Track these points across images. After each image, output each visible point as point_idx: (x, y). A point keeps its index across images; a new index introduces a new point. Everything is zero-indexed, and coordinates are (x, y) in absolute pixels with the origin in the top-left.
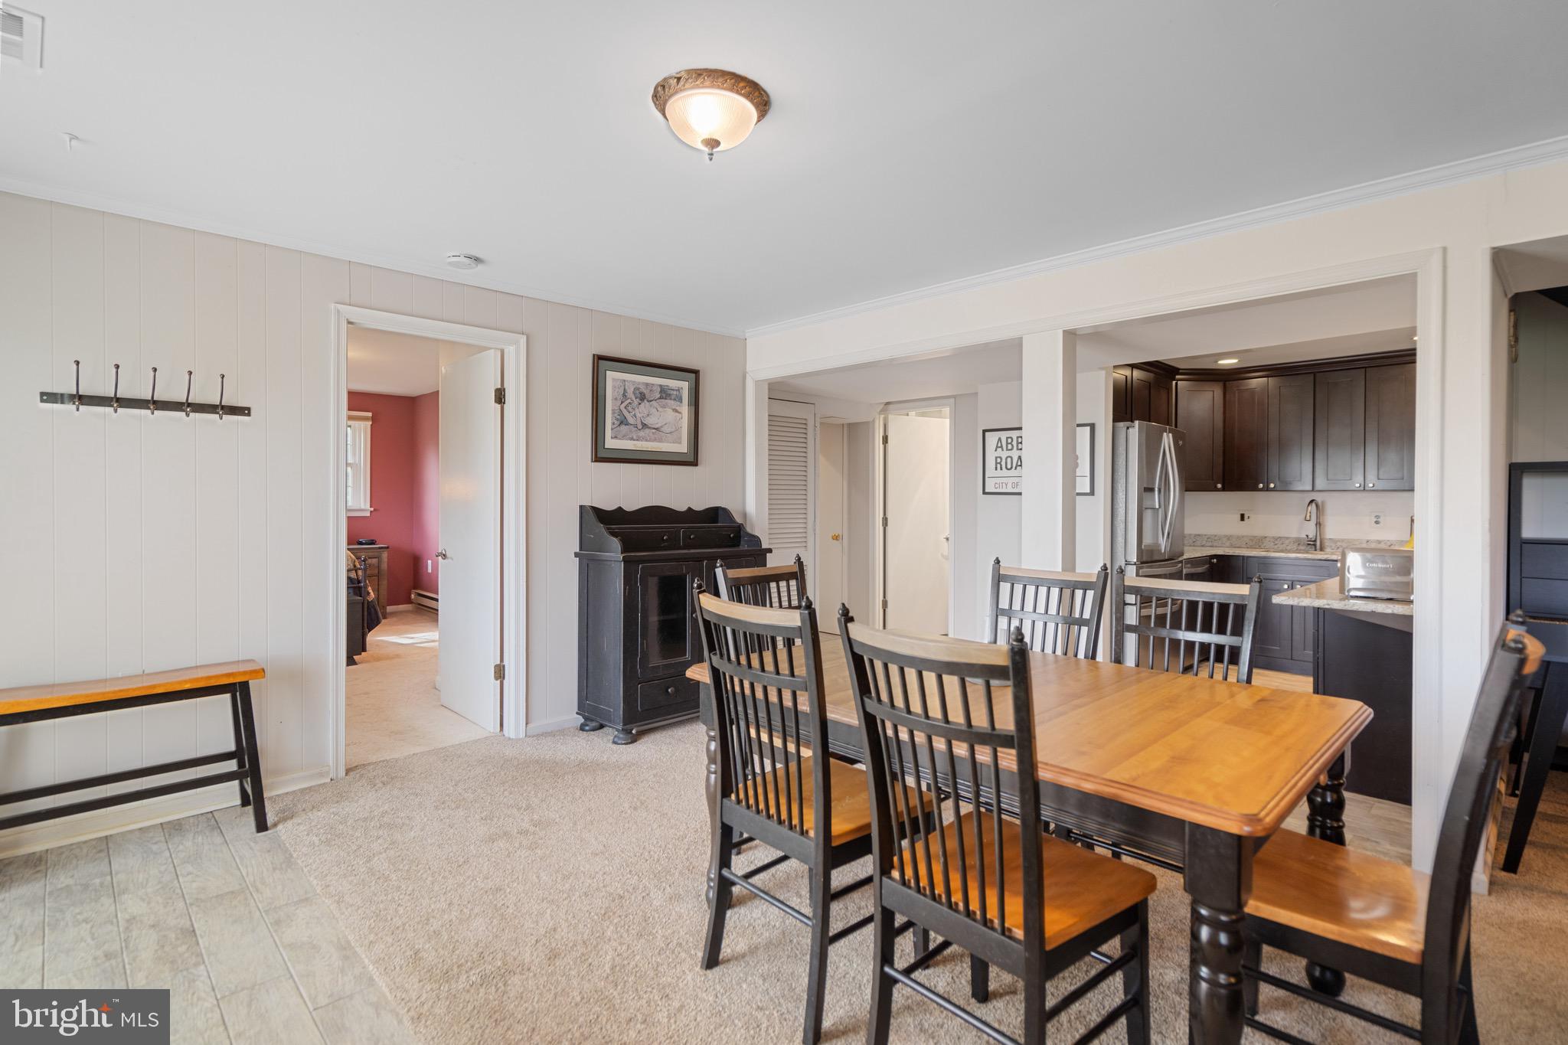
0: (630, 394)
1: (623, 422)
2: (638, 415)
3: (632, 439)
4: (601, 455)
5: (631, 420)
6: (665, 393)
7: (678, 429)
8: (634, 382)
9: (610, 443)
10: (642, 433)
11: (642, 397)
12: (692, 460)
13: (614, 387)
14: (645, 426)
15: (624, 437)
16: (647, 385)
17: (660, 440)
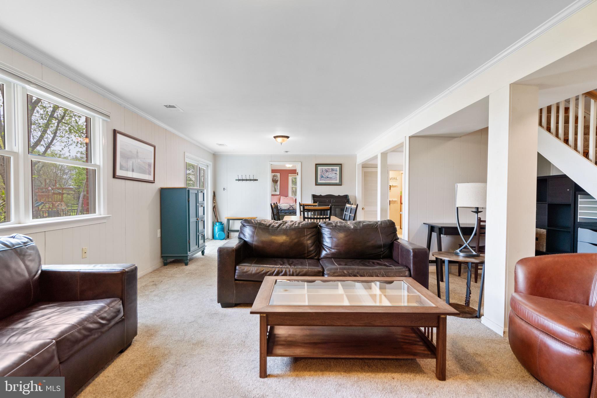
0: (324, 171)
1: (322, 177)
2: (326, 175)
3: (325, 180)
4: (317, 184)
5: (324, 176)
6: (333, 170)
7: (336, 178)
8: (325, 168)
9: (319, 181)
10: (327, 179)
11: (327, 171)
12: (340, 184)
13: (320, 170)
14: (328, 177)
15: (323, 180)
16: (328, 169)
17: (332, 180)
